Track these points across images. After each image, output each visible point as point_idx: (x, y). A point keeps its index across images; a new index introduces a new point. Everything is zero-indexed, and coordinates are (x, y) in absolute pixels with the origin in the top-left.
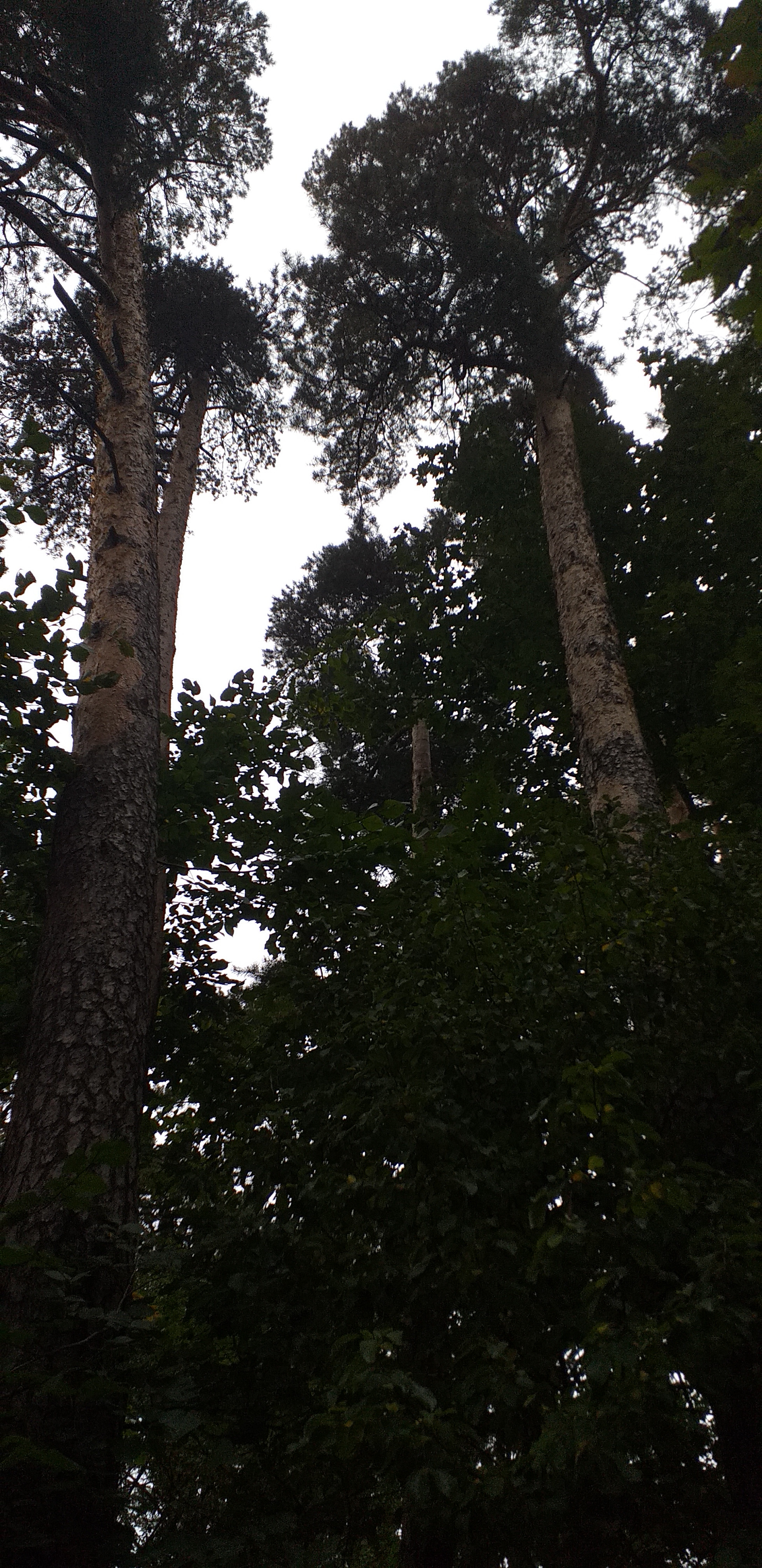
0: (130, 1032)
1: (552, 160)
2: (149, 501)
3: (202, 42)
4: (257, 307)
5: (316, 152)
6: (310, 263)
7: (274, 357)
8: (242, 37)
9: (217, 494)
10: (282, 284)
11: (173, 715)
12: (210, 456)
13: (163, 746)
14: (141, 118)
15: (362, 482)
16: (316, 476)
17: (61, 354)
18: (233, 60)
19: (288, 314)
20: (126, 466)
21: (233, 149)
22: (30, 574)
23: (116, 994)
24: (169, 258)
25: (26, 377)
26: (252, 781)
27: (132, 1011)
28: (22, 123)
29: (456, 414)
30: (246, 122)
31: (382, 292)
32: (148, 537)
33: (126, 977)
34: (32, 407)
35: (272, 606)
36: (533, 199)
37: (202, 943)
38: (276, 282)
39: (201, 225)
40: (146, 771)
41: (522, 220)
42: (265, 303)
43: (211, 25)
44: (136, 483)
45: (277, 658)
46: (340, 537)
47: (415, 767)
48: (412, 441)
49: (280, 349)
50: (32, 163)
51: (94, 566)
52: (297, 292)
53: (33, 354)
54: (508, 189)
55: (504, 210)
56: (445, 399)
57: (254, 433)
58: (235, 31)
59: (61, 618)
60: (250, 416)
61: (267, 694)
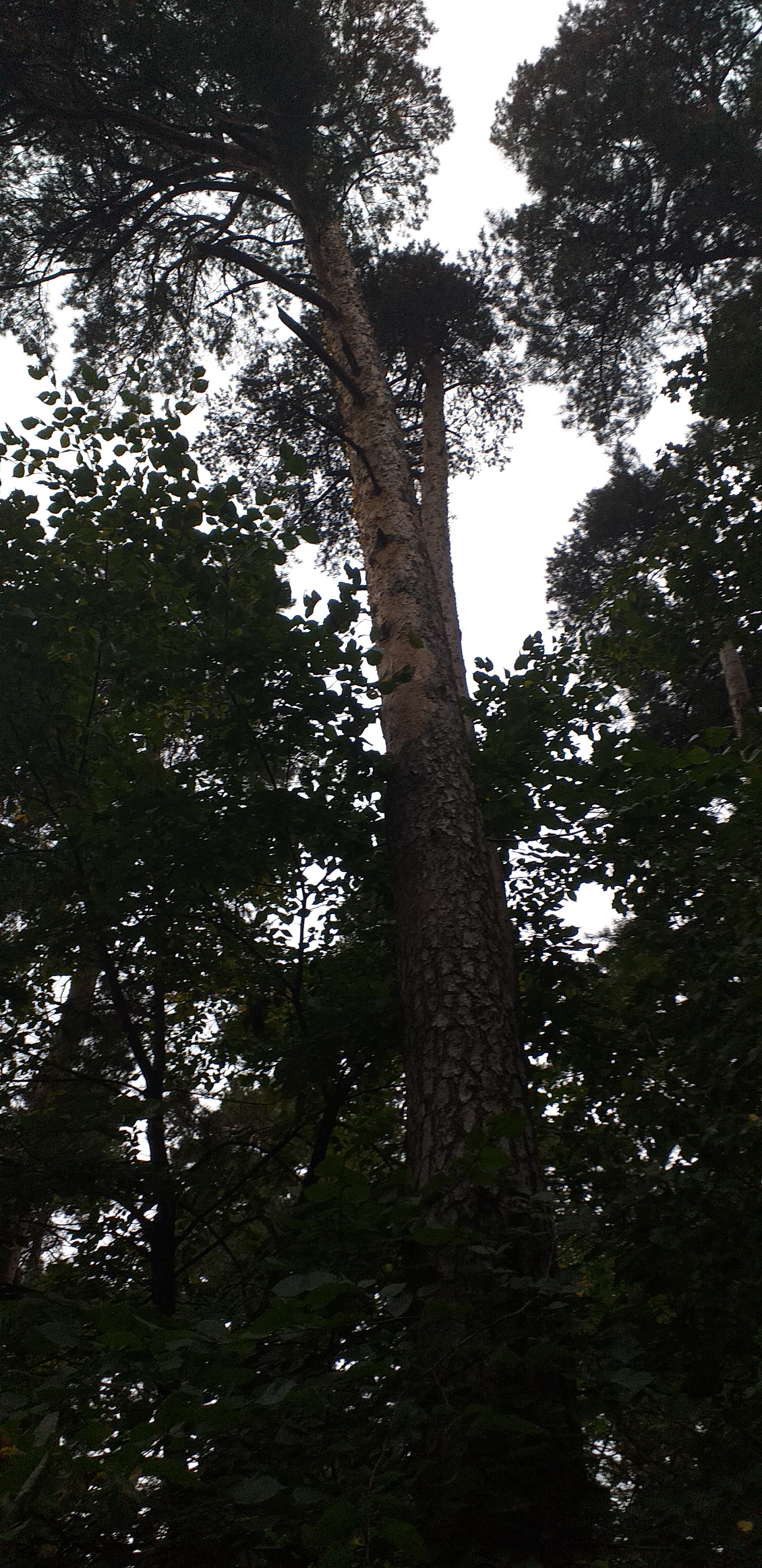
0: (499, 1008)
1: (743, 24)
2: (407, 494)
3: (365, 36)
4: (472, 278)
5: (497, 103)
6: (515, 216)
7: (499, 318)
8: (401, 17)
9: (471, 472)
10: (492, 245)
11: (472, 697)
12: (458, 435)
13: (468, 729)
14: (324, 131)
15: (614, 417)
16: (565, 424)
17: (300, 381)
18: (397, 42)
19: (504, 272)
20: (380, 467)
21: (416, 130)
22: (314, 593)
23: (476, 973)
24: (378, 256)
25: (273, 412)
26: (562, 742)
27: (495, 987)
28: (219, 175)
29: (696, 319)
30: (423, 99)
31: (593, 220)
32: (414, 529)
33: (482, 955)
34: (285, 440)
35: (547, 567)
36: (731, 72)
37: (548, 913)
38: (485, 245)
39: (402, 215)
40: (457, 755)
41: (724, 98)
42: (478, 269)
43: (369, 16)
44: (392, 481)
45: (563, 617)
46: (602, 478)
47: (732, 692)
48: (657, 361)
49: (502, 310)
50: (236, 209)
51: (370, 572)
52: (509, 248)
53: (275, 389)
54: (702, 69)
55: (702, 94)
56: (682, 307)
57: (496, 401)
58: (393, 14)
59: (351, 628)
60: (488, 385)
61: (559, 654)
